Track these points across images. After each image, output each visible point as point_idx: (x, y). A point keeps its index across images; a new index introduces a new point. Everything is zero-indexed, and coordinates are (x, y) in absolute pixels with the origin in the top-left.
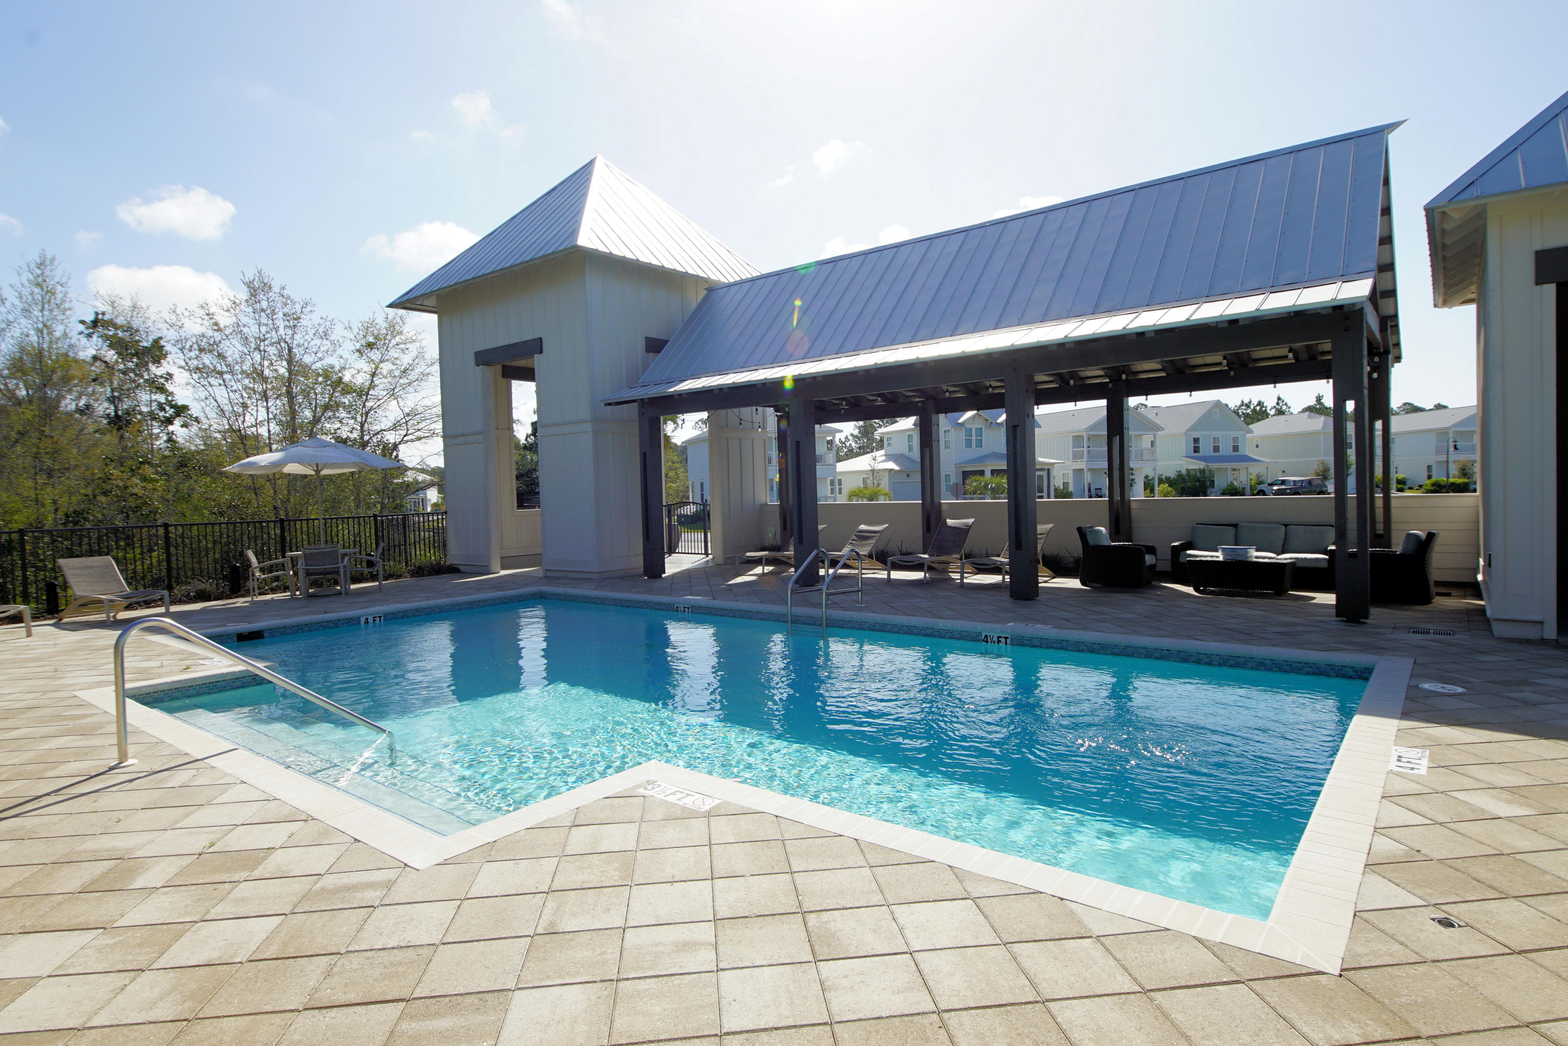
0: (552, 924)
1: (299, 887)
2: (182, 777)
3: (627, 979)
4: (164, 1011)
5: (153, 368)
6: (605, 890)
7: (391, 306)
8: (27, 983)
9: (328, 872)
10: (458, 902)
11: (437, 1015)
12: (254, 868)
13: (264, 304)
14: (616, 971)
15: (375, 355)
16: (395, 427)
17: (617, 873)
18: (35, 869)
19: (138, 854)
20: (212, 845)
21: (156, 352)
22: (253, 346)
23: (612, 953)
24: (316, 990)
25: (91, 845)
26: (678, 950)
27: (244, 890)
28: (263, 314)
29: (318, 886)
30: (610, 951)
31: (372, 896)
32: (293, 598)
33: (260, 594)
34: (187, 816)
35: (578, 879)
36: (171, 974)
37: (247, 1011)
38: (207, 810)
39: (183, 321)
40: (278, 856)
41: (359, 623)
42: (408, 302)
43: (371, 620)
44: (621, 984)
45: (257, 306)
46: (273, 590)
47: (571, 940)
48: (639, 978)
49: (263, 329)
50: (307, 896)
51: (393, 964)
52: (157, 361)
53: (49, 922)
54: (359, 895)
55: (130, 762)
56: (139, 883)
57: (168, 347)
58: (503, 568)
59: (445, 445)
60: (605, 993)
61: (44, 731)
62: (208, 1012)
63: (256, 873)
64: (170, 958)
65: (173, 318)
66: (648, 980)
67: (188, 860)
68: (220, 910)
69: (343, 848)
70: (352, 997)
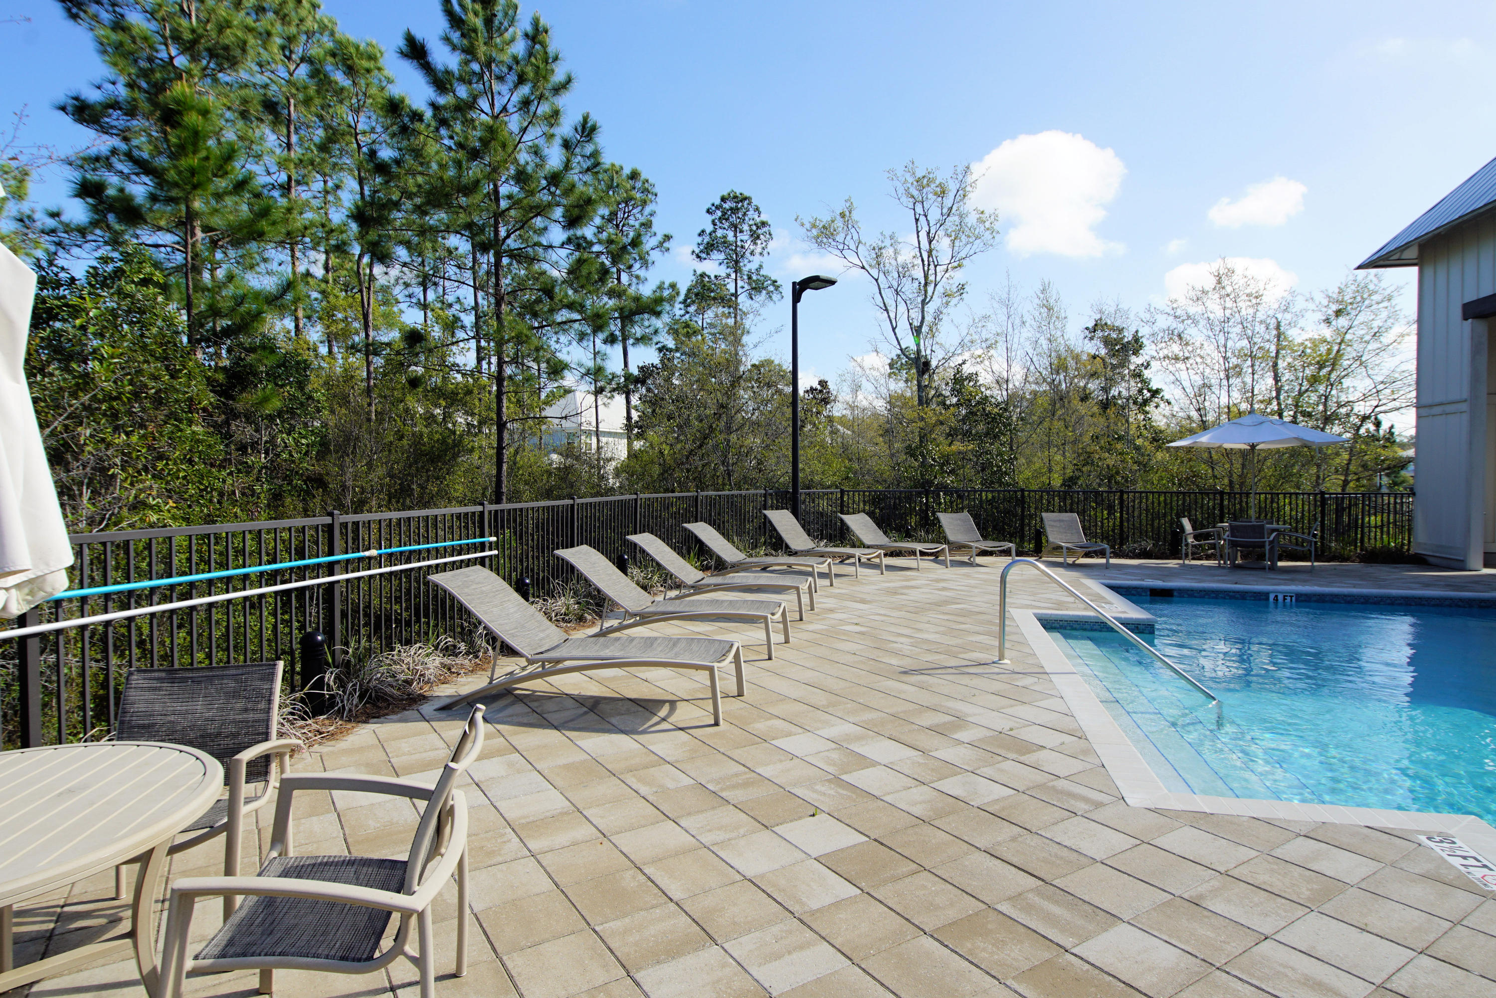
0: (1201, 896)
1: (1039, 778)
2: (1028, 681)
3: (1228, 973)
4: (917, 810)
5: (1133, 359)
6: (1279, 899)
7: (1359, 267)
8: (874, 764)
9: (1065, 778)
10: (1138, 842)
11: (1056, 902)
12: (1024, 754)
13: (1229, 289)
14: (1224, 962)
15: (1343, 322)
16: (1365, 398)
17: (1308, 893)
18: (917, 707)
19: (969, 719)
20: (1011, 729)
21: (1136, 345)
22: (1218, 329)
23: (1234, 947)
24: (999, 843)
25: (951, 704)
26: (1304, 984)
27: (1008, 765)
28: (1227, 299)
29: (1051, 784)
30: (1234, 944)
31: (1080, 807)
32: (1219, 566)
33: (1193, 559)
34: (1012, 706)
35: (1262, 878)
36: (935, 793)
37: (955, 833)
38: (1026, 708)
39: (1156, 317)
40: (1043, 754)
41: (1267, 599)
42: (1381, 261)
43: (1280, 598)
44: (1218, 973)
45: (1223, 292)
46: (1208, 557)
47: (1206, 917)
48: (1240, 979)
49: (1228, 313)
50: (1041, 786)
51: (1056, 856)
52: (1136, 353)
53: (904, 738)
54: (1073, 802)
55: (1006, 661)
56: (955, 736)
57: (1144, 340)
58: (1486, 565)
59: (1419, 417)
60: (1196, 969)
61: (977, 629)
62: (935, 823)
63: (1022, 759)
64: (941, 785)
65: (1147, 316)
66: (1246, 985)
67: (991, 733)
68: (987, 771)
69: (1089, 766)
70: (1014, 861)
